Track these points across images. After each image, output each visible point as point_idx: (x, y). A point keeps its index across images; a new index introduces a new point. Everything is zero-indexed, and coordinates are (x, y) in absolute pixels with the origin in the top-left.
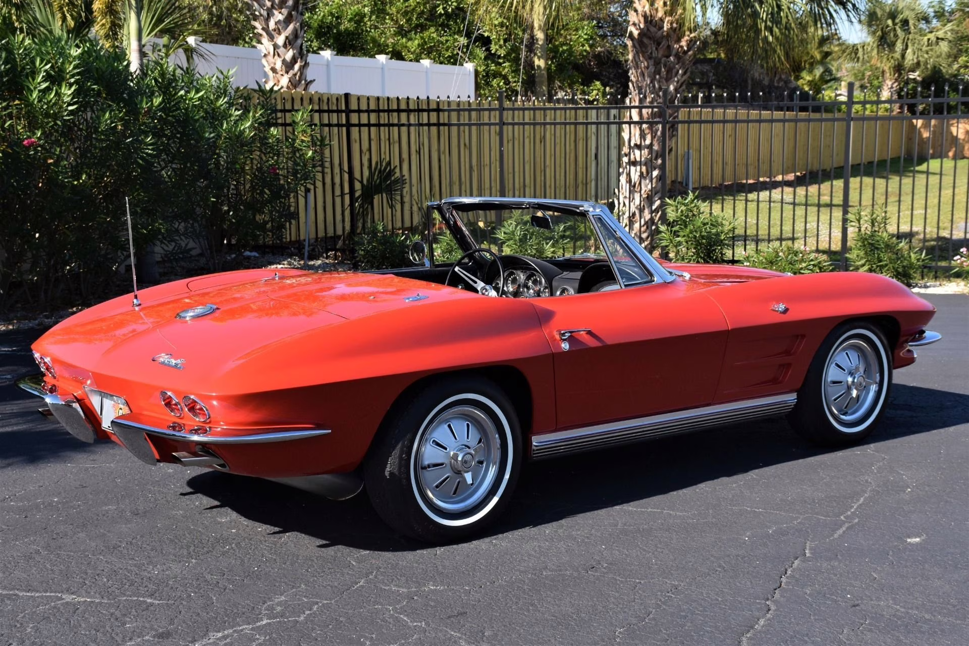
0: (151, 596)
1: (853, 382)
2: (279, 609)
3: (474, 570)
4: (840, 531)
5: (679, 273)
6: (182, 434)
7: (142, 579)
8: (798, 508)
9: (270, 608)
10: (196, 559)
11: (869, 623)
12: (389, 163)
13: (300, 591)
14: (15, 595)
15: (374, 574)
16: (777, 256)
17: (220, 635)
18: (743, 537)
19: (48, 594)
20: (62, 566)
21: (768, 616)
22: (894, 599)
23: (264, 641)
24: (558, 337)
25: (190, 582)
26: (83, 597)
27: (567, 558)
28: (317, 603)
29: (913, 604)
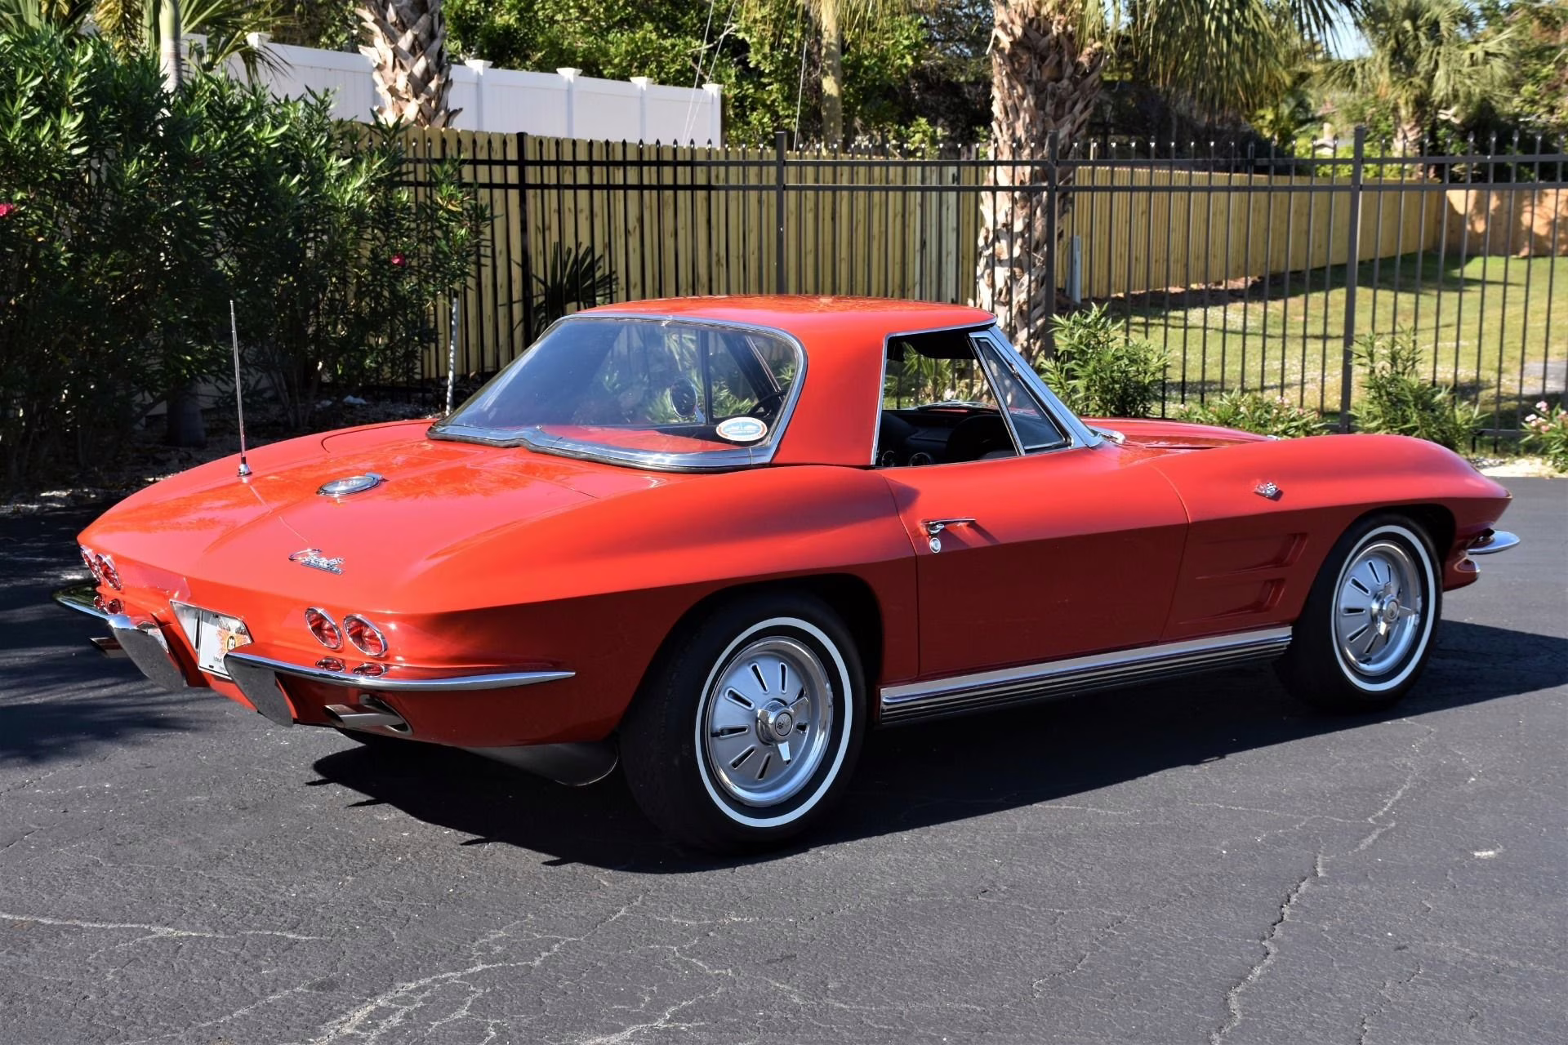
0: (293, 929)
1: (1381, 610)
2: (499, 949)
3: (798, 894)
4: (1370, 840)
5: (1107, 433)
6: (341, 675)
7: (273, 904)
8: (1300, 805)
9: (487, 949)
10: (353, 875)
11: (1425, 973)
12: (591, 249)
13: (526, 924)
14: (76, 926)
15: (640, 899)
16: (1237, 413)
17: (412, 986)
18: (1218, 848)
19: (128, 925)
20: (140, 885)
21: (1267, 962)
22: (1460, 939)
23: (484, 994)
24: (923, 530)
25: (351, 909)
26: (184, 930)
27: (943, 877)
28: (557, 941)
29: (1490, 945)
